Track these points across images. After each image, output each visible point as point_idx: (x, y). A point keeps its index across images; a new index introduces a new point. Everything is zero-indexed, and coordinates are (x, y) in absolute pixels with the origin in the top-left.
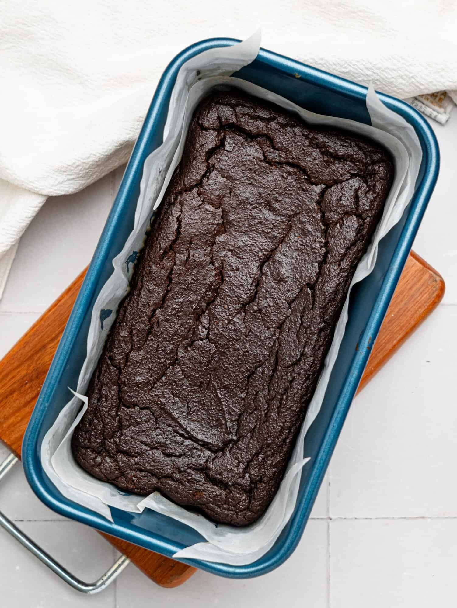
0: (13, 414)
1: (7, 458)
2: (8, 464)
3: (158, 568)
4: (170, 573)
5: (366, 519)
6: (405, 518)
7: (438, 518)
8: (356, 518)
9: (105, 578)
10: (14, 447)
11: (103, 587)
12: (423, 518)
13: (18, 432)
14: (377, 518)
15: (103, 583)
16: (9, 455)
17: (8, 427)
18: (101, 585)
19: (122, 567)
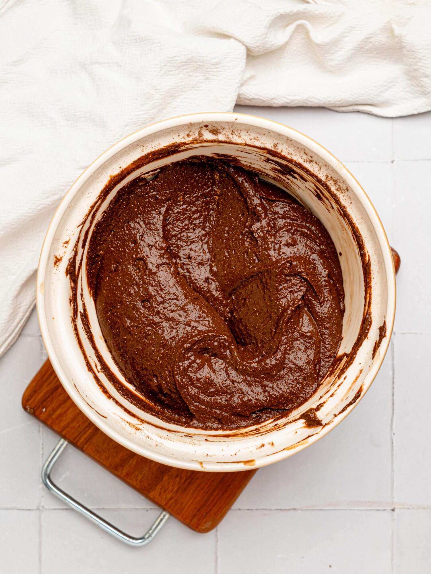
0: (60, 406)
1: (58, 443)
2: (60, 448)
3: (194, 517)
4: (204, 520)
5: (248, 509)
6: (280, 509)
7: (307, 510)
8: (240, 509)
9: (151, 532)
10: (64, 433)
11: (150, 539)
12: (295, 509)
13: (65, 420)
14: (257, 509)
15: (150, 536)
16: (60, 440)
17: (57, 418)
18: (148, 537)
19: (164, 521)
